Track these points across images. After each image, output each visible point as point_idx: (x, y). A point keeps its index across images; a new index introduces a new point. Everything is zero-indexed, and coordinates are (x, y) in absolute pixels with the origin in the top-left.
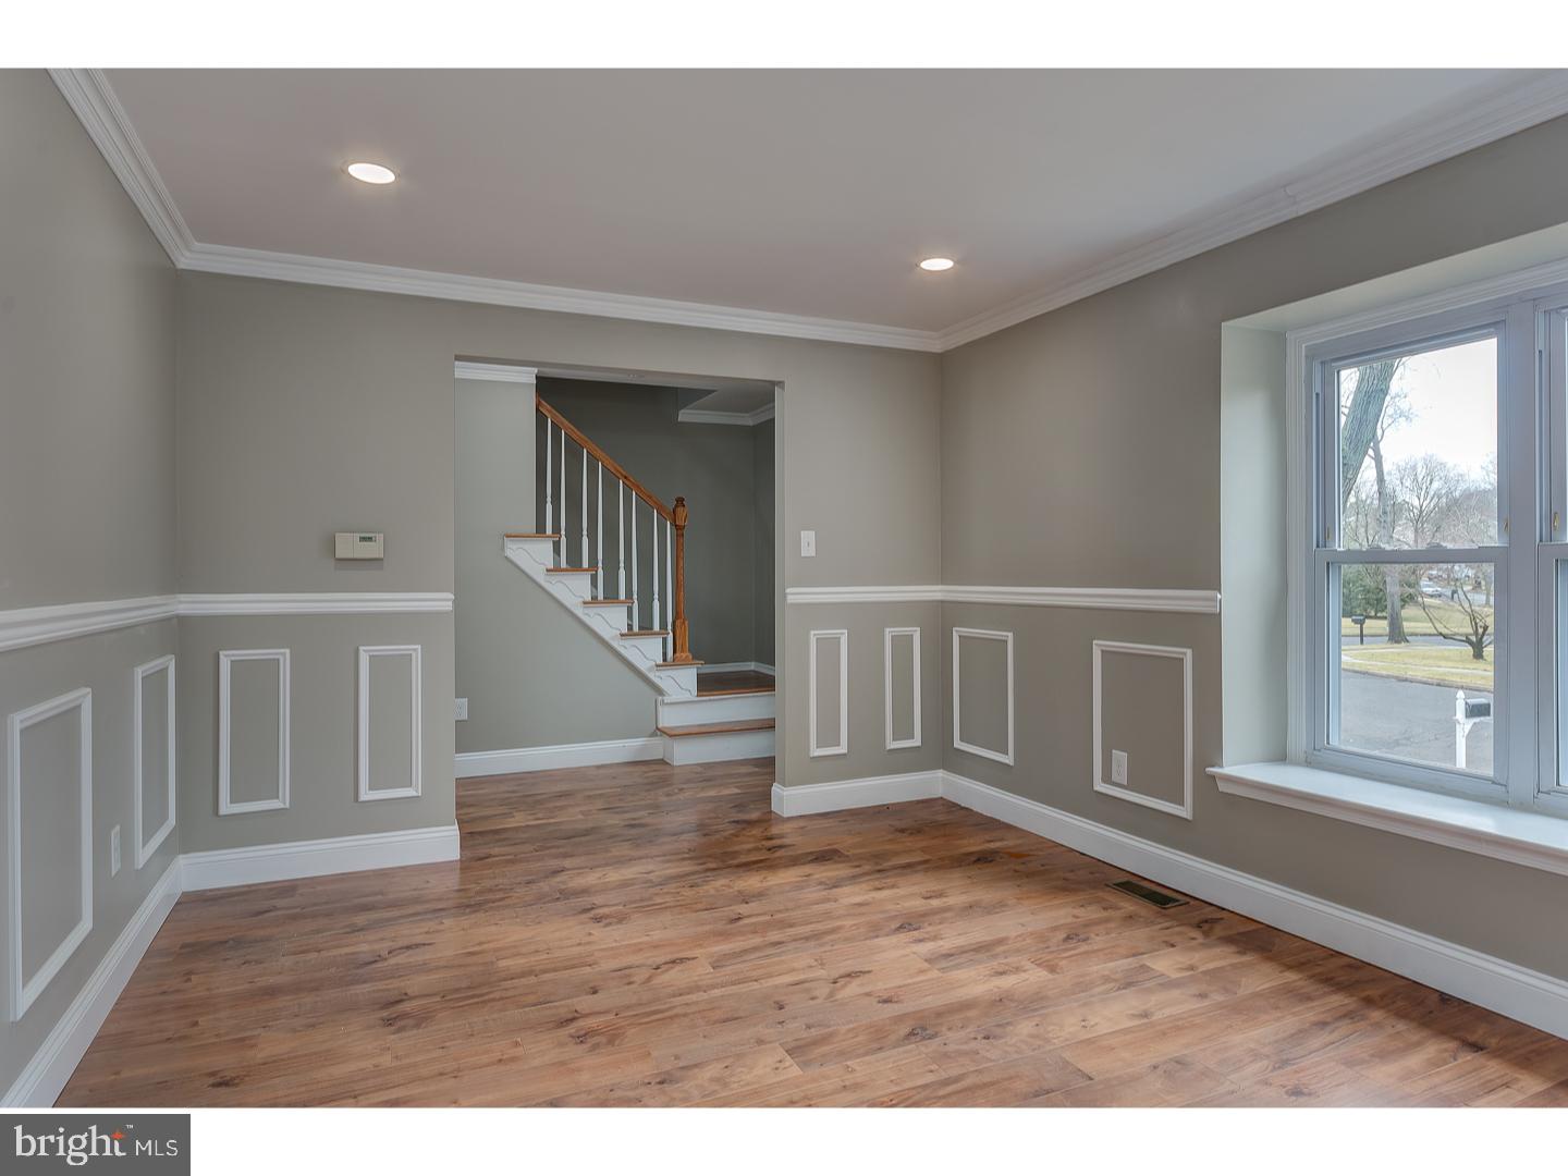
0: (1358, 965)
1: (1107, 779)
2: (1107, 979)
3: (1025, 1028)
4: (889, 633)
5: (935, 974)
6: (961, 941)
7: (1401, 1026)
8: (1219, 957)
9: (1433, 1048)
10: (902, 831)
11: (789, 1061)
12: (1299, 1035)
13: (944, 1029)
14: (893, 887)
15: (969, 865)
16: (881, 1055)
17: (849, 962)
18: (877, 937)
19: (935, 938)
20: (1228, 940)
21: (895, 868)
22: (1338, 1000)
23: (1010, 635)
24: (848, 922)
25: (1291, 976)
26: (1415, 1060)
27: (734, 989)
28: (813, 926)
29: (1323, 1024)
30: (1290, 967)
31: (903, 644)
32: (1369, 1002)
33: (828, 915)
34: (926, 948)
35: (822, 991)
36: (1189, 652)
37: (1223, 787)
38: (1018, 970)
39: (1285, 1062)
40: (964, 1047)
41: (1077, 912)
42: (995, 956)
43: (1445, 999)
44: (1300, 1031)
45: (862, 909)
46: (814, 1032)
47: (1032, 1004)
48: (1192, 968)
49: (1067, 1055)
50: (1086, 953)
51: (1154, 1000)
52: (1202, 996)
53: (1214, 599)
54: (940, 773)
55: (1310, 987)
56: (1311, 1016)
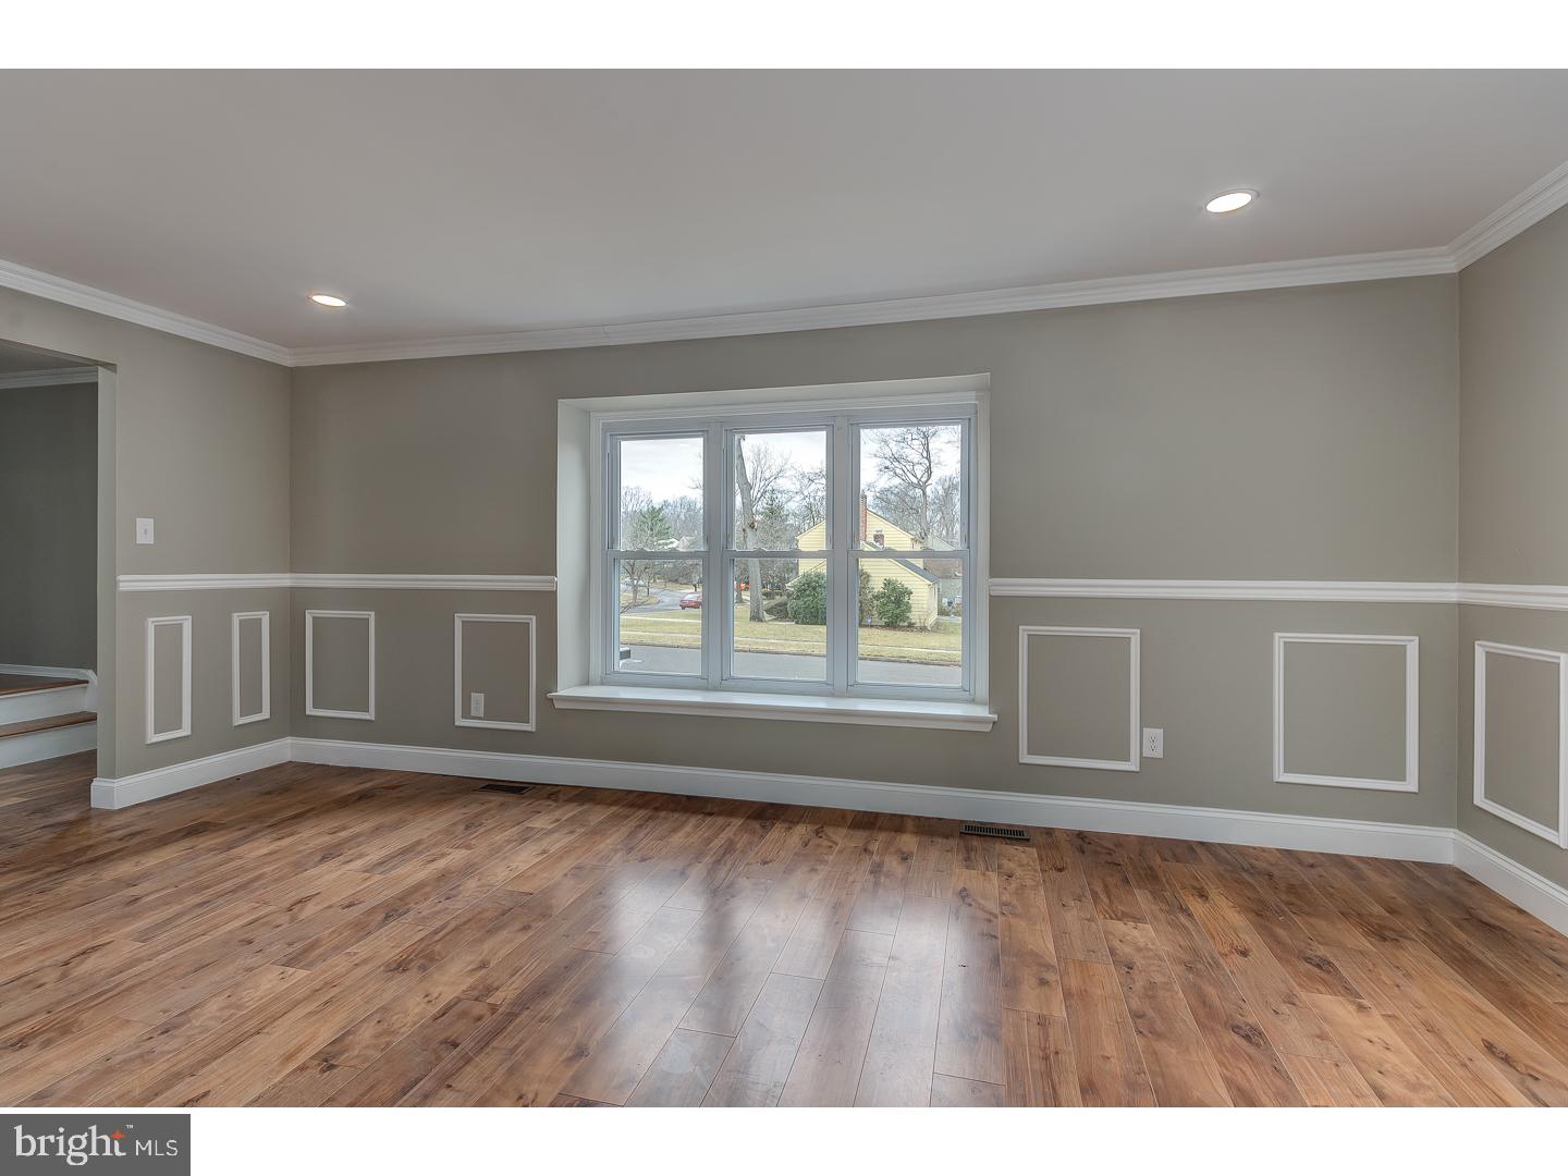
0: (643, 794)
1: (466, 714)
2: (509, 842)
3: (471, 884)
4: (236, 618)
5: (377, 877)
6: (384, 852)
7: (676, 815)
8: (571, 811)
9: (693, 820)
10: (269, 793)
11: (290, 970)
12: (631, 834)
13: (412, 905)
14: (292, 834)
15: (354, 802)
16: (370, 938)
17: (294, 893)
18: (306, 870)
19: (361, 856)
20: (570, 801)
21: (282, 821)
22: (642, 813)
23: (373, 614)
24: (267, 869)
25: (614, 809)
26: (688, 828)
27: (187, 946)
28: (234, 880)
29: (640, 826)
30: (611, 805)
31: (250, 629)
32: (656, 809)
33: (242, 870)
34: (358, 863)
35: (285, 918)
36: (534, 617)
37: (558, 705)
38: (443, 855)
39: (632, 849)
40: (436, 909)
41: (464, 810)
42: (420, 853)
43: (689, 798)
44: (631, 833)
45: (275, 856)
46: (298, 946)
47: (468, 870)
48: (557, 820)
49: (509, 888)
50: (486, 831)
51: (544, 844)
52: (572, 832)
53: (552, 581)
54: (289, 740)
55: (627, 811)
56: (633, 824)
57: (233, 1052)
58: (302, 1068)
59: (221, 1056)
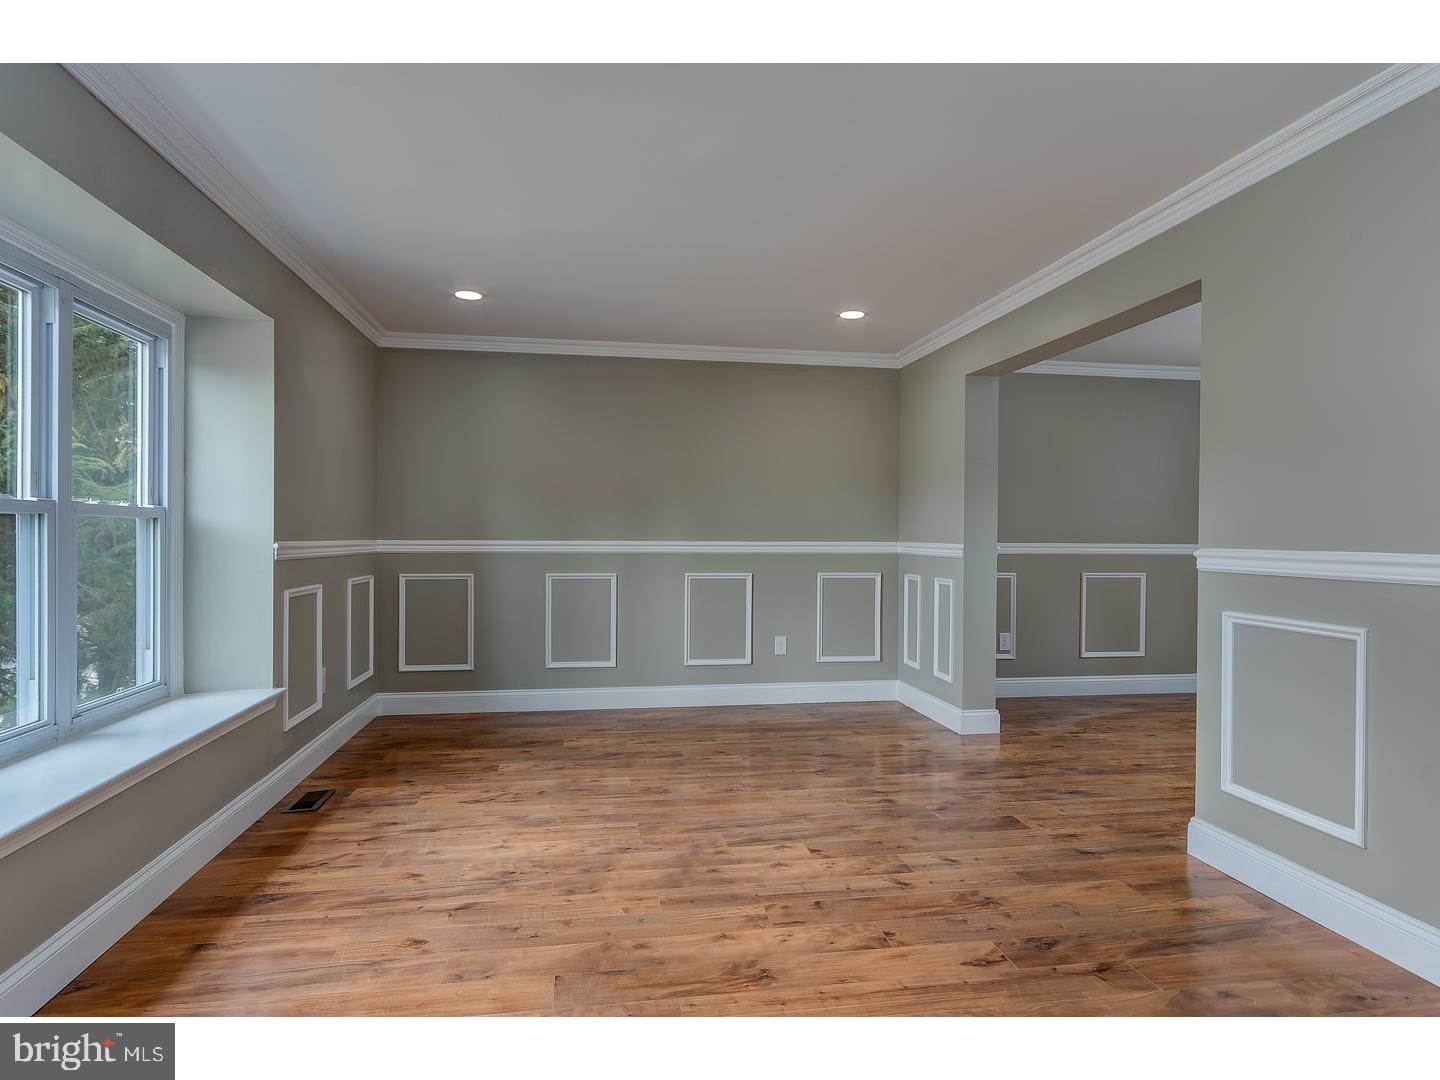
57: (932, 984)
58: (902, 944)
59: (942, 985)
